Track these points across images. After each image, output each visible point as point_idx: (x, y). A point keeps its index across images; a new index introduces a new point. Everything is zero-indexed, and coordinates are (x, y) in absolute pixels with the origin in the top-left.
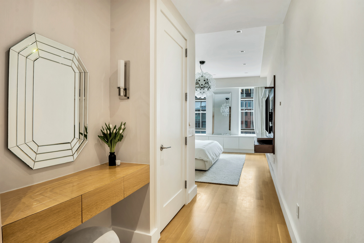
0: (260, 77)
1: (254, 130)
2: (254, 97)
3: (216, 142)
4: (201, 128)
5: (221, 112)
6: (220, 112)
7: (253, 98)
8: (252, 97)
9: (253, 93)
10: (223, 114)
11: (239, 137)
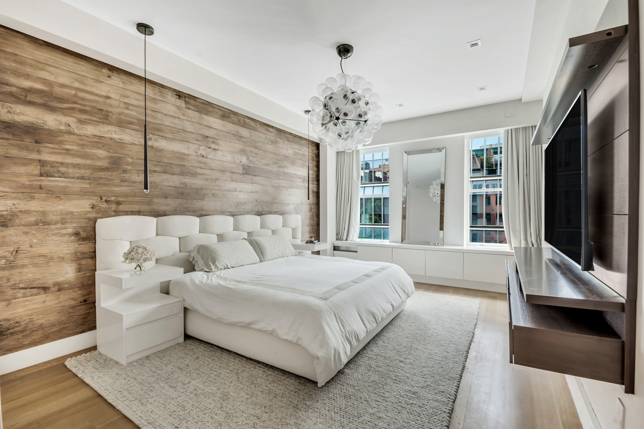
0: (523, 100)
1: (503, 227)
2: (502, 174)
3: (395, 267)
4: (382, 223)
5: (431, 195)
6: (429, 196)
7: (500, 176)
8: (498, 174)
9: (501, 169)
10: (434, 200)
11: (463, 252)
